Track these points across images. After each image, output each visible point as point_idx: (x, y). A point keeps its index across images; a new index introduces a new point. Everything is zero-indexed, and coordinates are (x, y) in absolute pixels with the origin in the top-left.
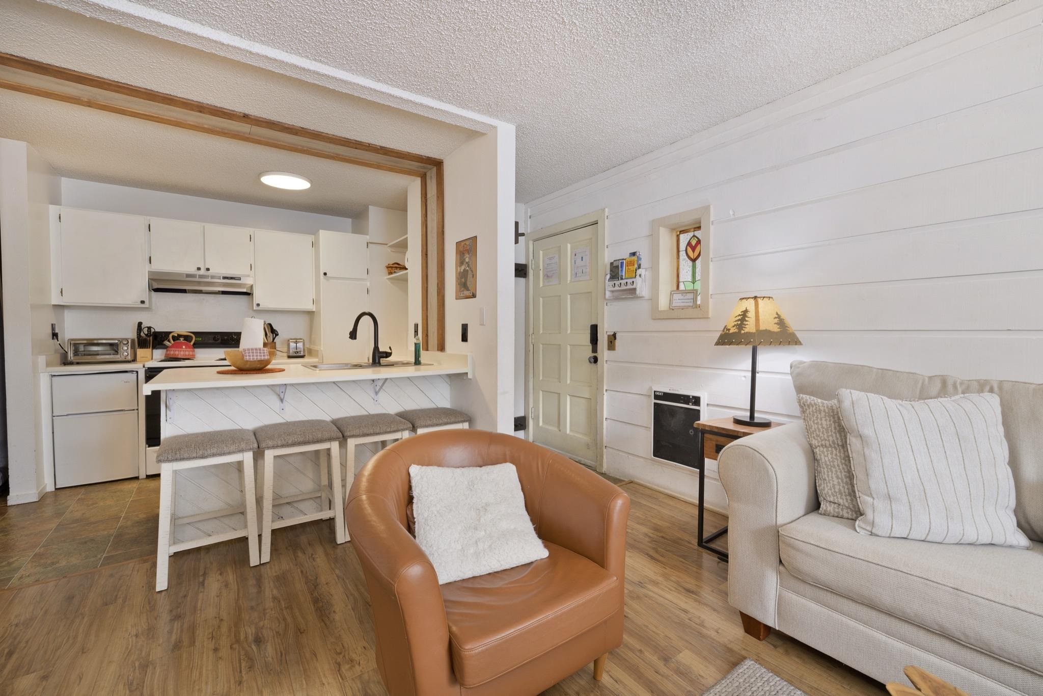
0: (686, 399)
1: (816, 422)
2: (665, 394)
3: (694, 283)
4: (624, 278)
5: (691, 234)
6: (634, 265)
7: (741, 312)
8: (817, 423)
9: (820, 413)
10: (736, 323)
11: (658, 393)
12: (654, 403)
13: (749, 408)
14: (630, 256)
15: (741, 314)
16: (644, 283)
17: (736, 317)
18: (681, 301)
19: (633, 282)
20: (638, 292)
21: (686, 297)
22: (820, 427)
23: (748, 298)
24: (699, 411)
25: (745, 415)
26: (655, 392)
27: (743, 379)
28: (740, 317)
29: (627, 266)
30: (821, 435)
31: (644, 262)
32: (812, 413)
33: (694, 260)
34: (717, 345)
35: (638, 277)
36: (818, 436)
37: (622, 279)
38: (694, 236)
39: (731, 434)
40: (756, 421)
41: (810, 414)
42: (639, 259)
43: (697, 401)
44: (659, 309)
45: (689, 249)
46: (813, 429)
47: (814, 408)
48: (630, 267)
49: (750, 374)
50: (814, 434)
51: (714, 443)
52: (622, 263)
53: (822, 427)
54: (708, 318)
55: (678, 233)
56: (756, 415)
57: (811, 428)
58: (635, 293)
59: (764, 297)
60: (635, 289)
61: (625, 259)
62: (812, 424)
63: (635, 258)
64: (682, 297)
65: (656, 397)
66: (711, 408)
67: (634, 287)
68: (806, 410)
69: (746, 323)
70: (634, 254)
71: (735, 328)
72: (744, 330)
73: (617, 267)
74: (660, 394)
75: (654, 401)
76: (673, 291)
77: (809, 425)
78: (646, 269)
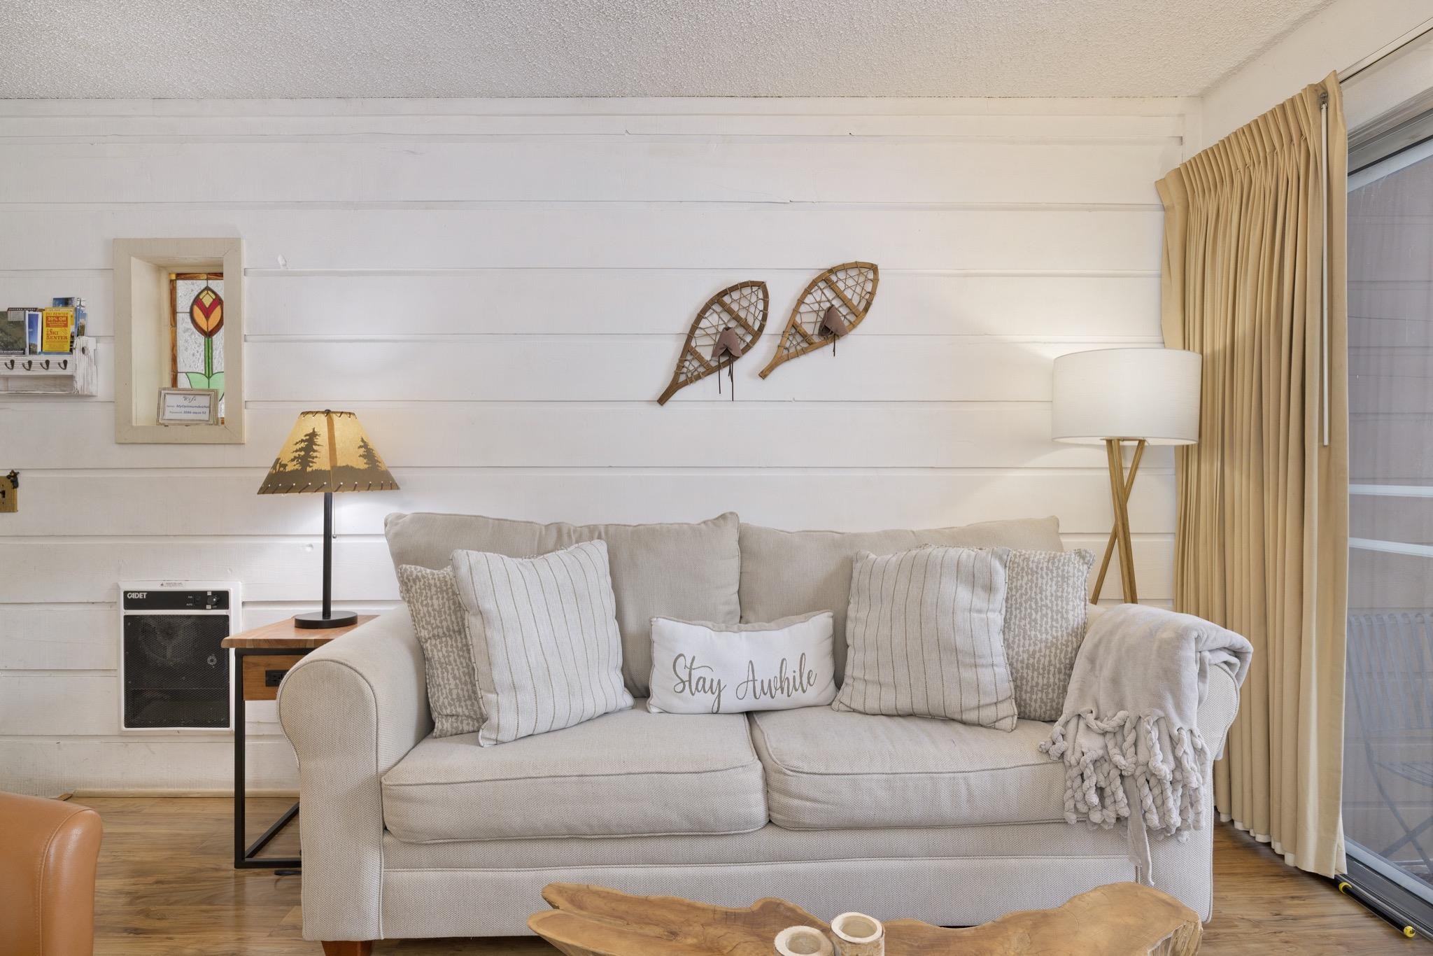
0: (199, 599)
1: (425, 603)
2: (150, 594)
3: (209, 378)
4: (39, 349)
5: (201, 284)
6: (66, 325)
7: (306, 436)
8: (427, 605)
9: (430, 589)
10: (296, 454)
11: (134, 596)
12: (126, 617)
13: (322, 599)
14: (55, 305)
15: (304, 438)
16: (94, 368)
17: (297, 443)
18: (183, 409)
19: (65, 362)
20: (79, 384)
21: (193, 403)
22: (430, 609)
23: (317, 412)
24: (226, 618)
25: (315, 612)
26: (126, 593)
27: (309, 549)
28: (303, 445)
29: (48, 325)
30: (433, 621)
31: (94, 322)
32: (419, 591)
33: (209, 334)
34: (263, 493)
35: (77, 352)
36: (428, 623)
37: (33, 352)
38: (207, 288)
39: (293, 647)
40: (333, 617)
41: (417, 593)
42: (79, 314)
43: (222, 599)
44: (134, 424)
45: (198, 313)
46: (422, 615)
47: (422, 583)
48: (55, 329)
49: (321, 541)
50: (422, 621)
51: (263, 670)
52: (33, 320)
53: (434, 610)
54: (243, 444)
55: (173, 277)
56: (333, 608)
57: (419, 614)
58: (72, 387)
59: (342, 413)
60: (71, 378)
61: (42, 310)
62: (420, 607)
63: (68, 311)
64: (186, 403)
65: (130, 603)
66: (249, 608)
67: (68, 372)
68: (411, 587)
69: (315, 454)
70: (66, 302)
71: (295, 462)
72: (310, 467)
73: (20, 324)
74: (140, 596)
75: (124, 612)
76: (164, 389)
77: (416, 610)
78: (98, 339)
